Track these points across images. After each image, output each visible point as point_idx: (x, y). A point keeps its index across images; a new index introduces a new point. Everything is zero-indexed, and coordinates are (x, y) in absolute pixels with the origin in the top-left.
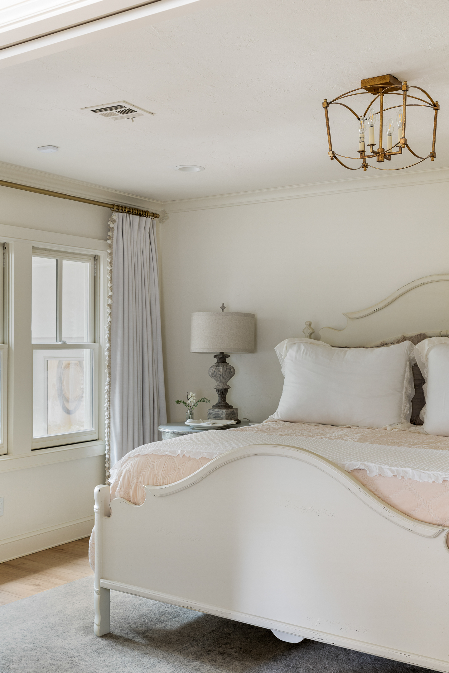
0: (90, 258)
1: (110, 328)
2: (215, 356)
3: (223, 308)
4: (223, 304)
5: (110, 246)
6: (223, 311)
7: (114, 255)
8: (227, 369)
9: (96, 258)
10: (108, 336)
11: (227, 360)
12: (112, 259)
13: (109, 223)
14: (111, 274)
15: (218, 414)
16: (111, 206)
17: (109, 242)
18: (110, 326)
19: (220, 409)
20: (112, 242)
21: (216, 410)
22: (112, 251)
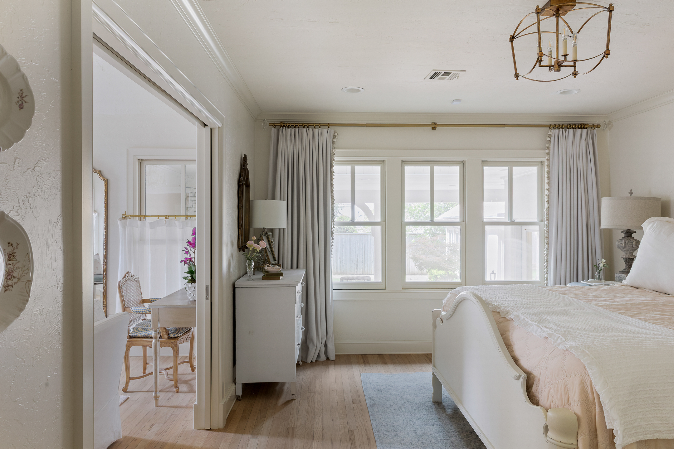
0: (538, 163)
1: (548, 211)
2: (622, 232)
3: (631, 193)
4: (631, 190)
5: (548, 154)
6: (631, 195)
7: (551, 160)
8: (628, 242)
9: (542, 163)
10: (546, 217)
11: (633, 235)
12: (549, 163)
13: (547, 138)
14: (549, 173)
15: (621, 277)
16: (549, 126)
17: (547, 151)
18: (548, 209)
19: (623, 274)
20: (549, 151)
21: (620, 274)
22: (549, 157)
